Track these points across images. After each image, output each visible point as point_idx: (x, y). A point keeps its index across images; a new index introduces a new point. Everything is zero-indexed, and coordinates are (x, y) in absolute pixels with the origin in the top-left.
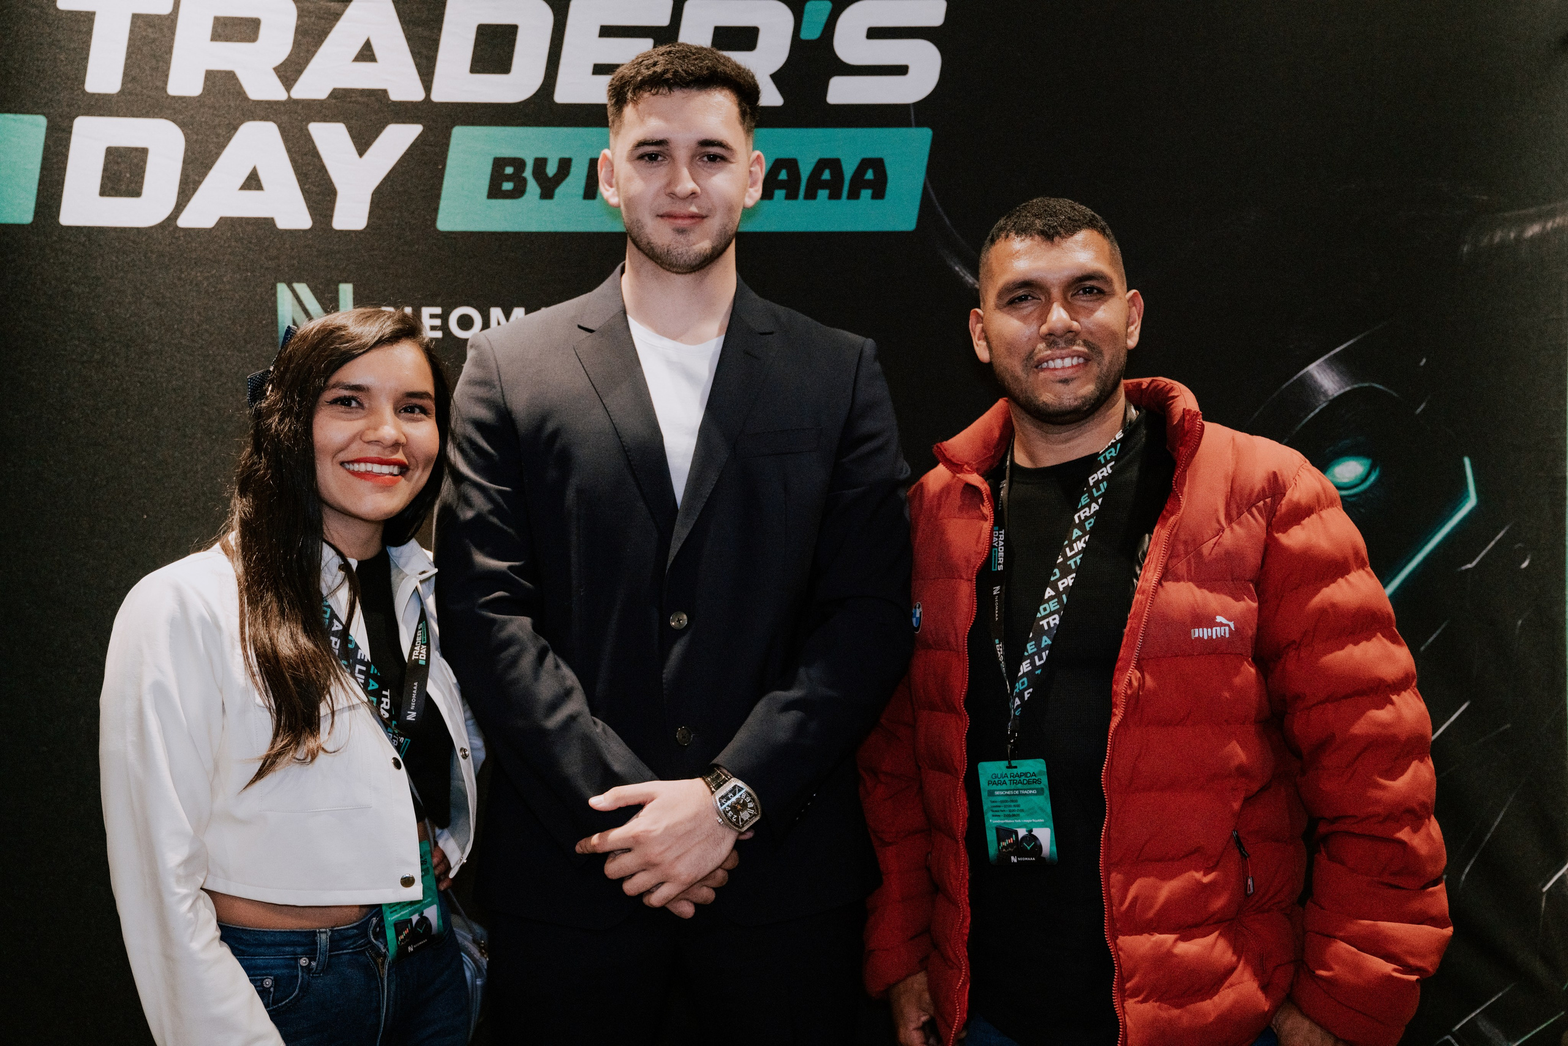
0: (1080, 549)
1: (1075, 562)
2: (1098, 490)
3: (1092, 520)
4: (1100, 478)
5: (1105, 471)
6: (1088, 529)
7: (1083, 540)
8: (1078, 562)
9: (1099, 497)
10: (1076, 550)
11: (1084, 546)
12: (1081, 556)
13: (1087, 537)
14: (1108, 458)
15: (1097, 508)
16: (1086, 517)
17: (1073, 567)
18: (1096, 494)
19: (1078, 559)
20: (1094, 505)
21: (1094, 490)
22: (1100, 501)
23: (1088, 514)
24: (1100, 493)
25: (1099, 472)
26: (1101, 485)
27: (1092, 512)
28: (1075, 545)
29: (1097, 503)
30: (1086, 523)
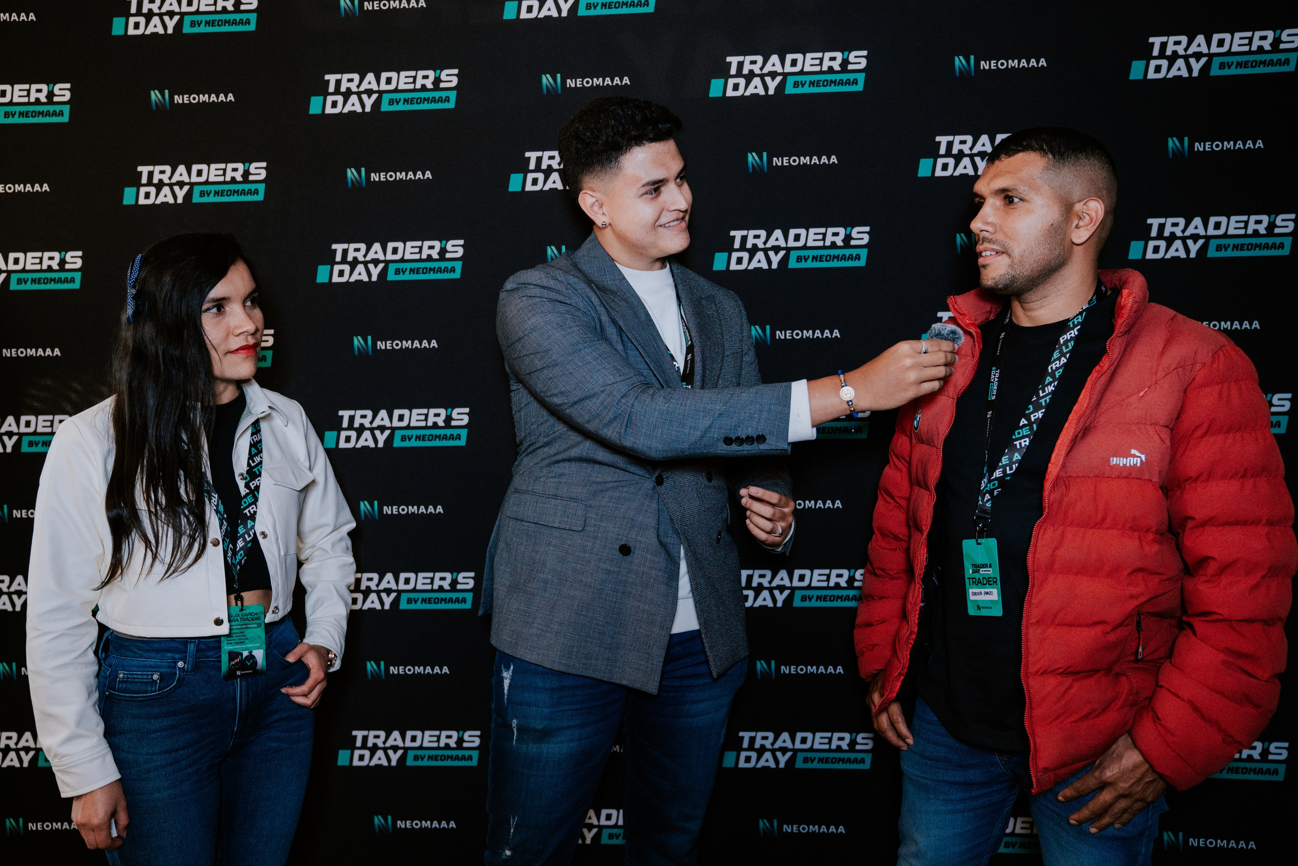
0: (1050, 391)
1: (1046, 401)
2: (1067, 347)
3: (1061, 370)
4: (1069, 338)
5: (1073, 333)
6: (1057, 377)
7: (1053, 385)
8: (1048, 401)
9: (1067, 353)
10: (1047, 392)
11: (1053, 389)
12: (1050, 396)
13: (1056, 383)
14: (1076, 323)
15: (1065, 361)
16: (1056, 367)
17: (1044, 404)
18: (1065, 351)
19: (1048, 399)
20: (1063, 359)
21: (1064, 347)
22: (1068, 356)
23: (1058, 365)
24: (1068, 349)
25: (1068, 334)
26: (1069, 344)
27: (1061, 364)
28: (1046, 388)
29: (1066, 358)
30: (1057, 373)
